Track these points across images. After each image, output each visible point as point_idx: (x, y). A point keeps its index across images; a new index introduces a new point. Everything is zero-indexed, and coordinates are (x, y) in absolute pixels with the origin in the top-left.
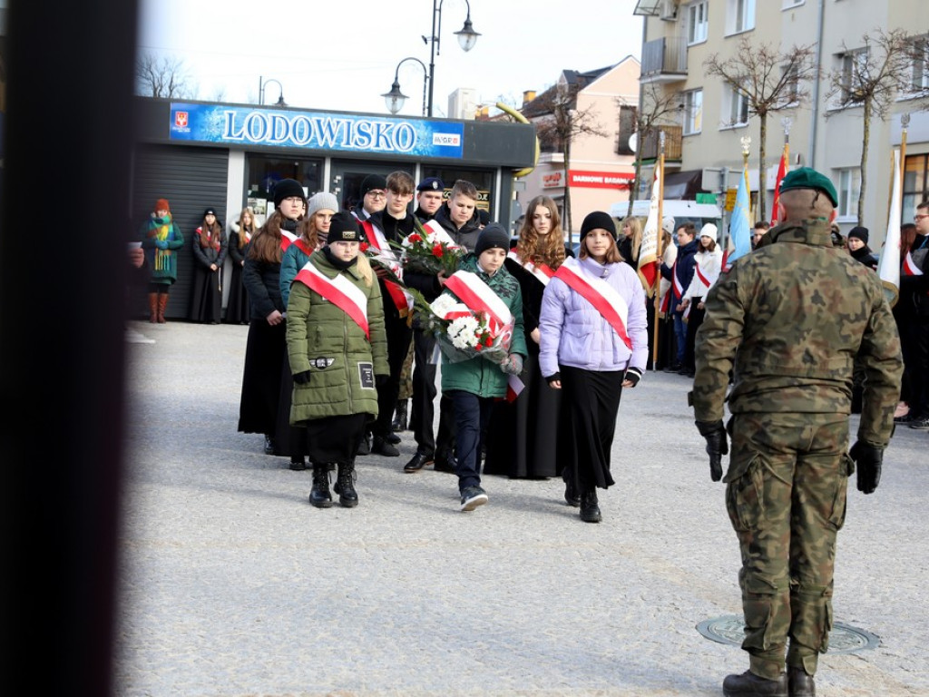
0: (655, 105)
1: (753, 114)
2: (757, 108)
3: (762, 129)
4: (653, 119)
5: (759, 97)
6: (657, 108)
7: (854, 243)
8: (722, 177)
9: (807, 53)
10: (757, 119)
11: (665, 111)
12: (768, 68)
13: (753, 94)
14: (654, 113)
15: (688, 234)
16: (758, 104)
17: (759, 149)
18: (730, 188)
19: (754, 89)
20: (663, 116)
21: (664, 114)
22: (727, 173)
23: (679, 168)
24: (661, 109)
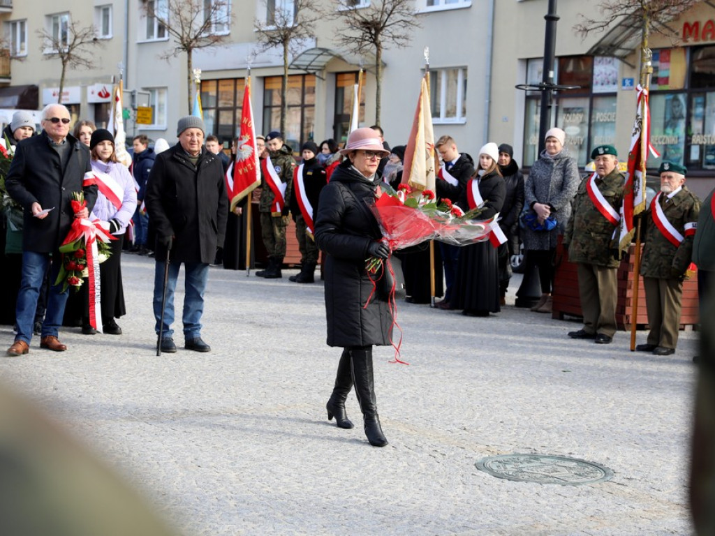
0: (73, 37)
1: (181, 50)
2: (184, 45)
3: (189, 61)
4: (72, 48)
5: (185, 36)
6: (75, 40)
7: (307, 154)
8: (133, 97)
9: (224, 4)
10: (185, 53)
11: (81, 43)
12: (194, 14)
13: (181, 35)
14: (73, 44)
15: (143, 143)
16: (186, 42)
17: (187, 78)
18: (140, 106)
19: (181, 29)
20: (79, 47)
21: (81, 45)
22: (136, 94)
23: (8, 83)
24: (78, 41)
